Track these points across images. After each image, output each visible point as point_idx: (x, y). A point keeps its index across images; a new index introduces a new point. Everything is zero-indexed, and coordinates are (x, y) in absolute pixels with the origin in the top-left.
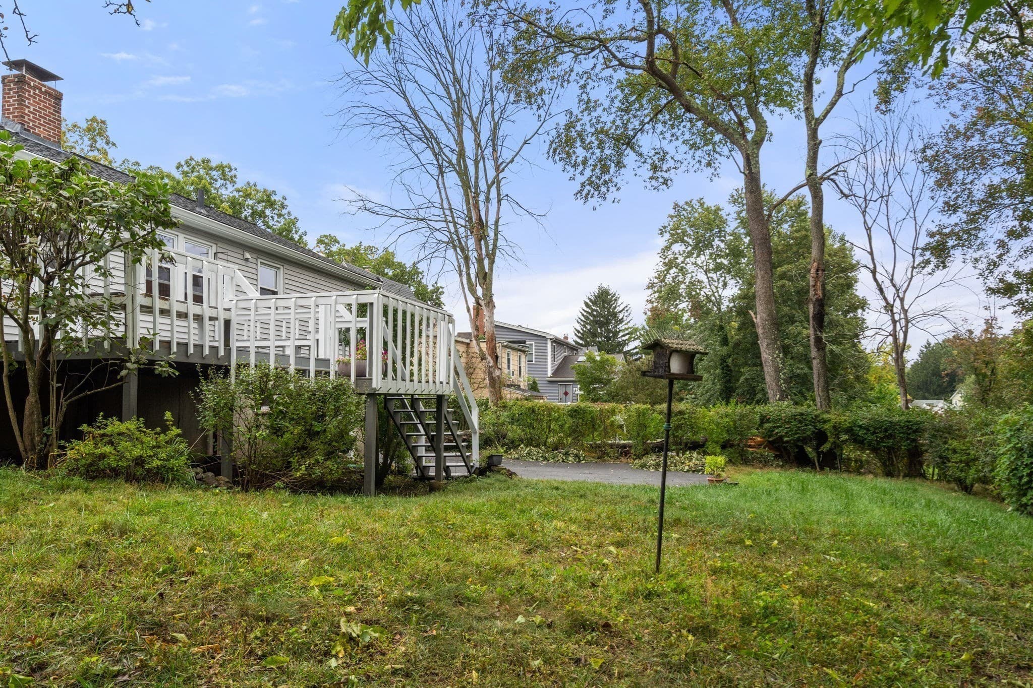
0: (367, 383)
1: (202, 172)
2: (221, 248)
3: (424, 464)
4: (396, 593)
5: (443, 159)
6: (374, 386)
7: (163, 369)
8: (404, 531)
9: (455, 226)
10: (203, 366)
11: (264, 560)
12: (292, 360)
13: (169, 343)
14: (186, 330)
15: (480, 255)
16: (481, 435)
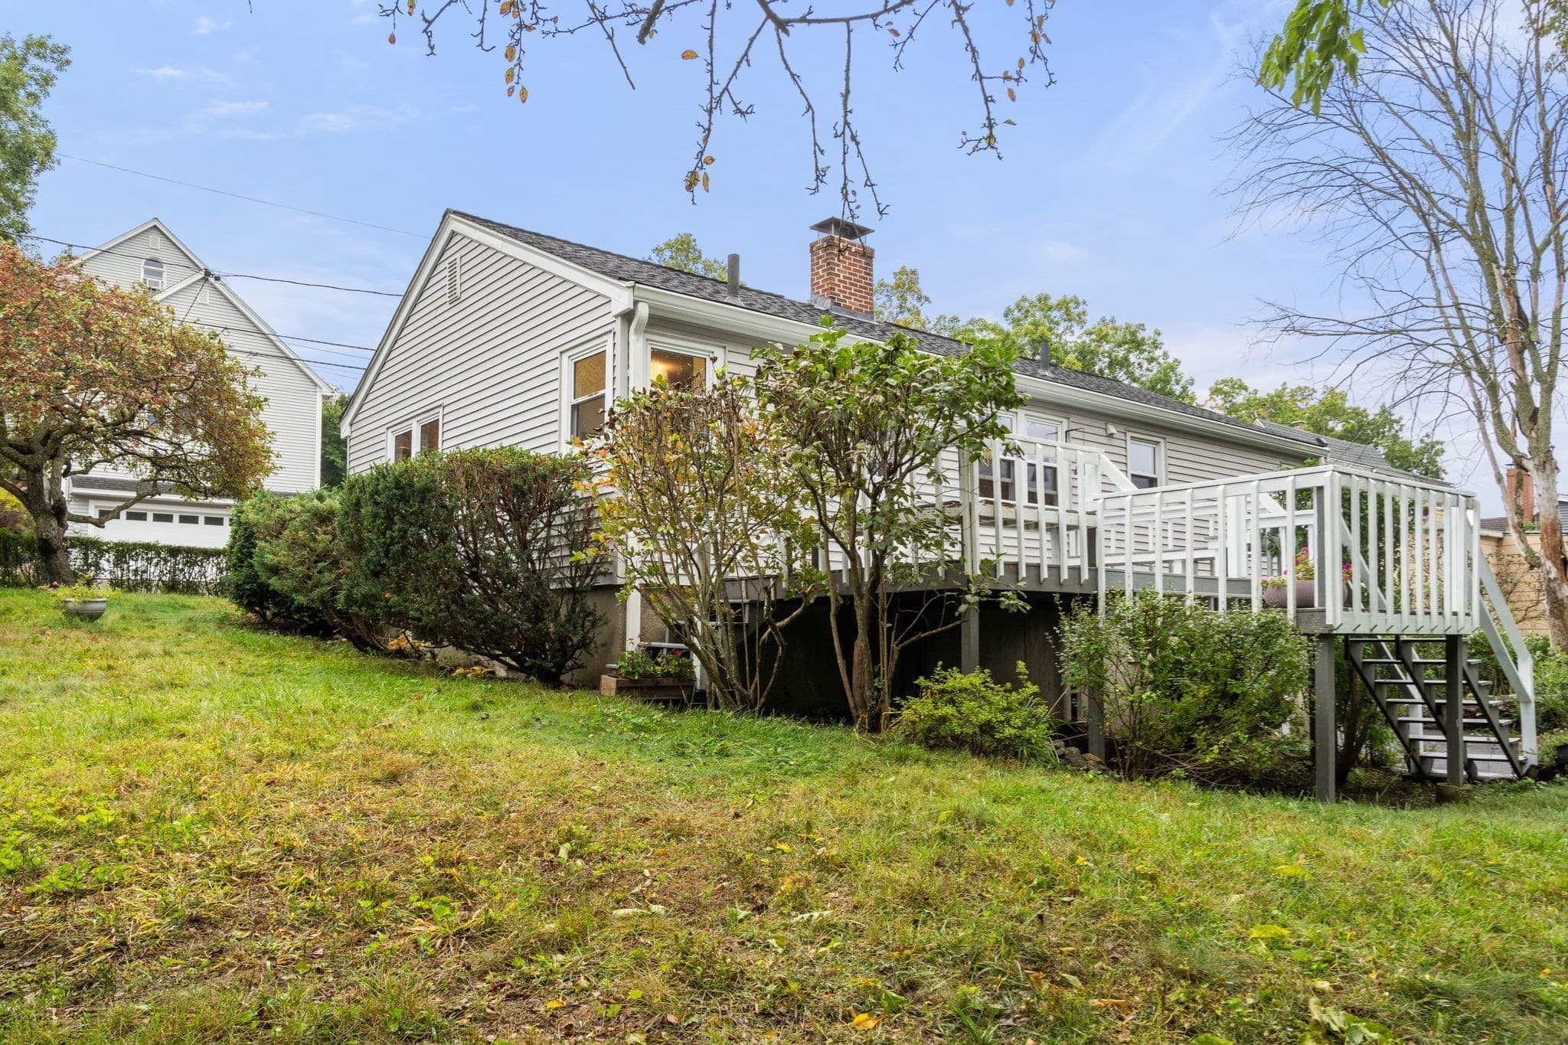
0: (1318, 616)
1: (1038, 315)
2: (1076, 421)
3: (1422, 753)
4: (1401, 973)
5: (1439, 221)
6: (1329, 621)
7: (1010, 602)
8: (1401, 868)
9: (1467, 334)
10: (1063, 596)
11: (1176, 887)
12: (1190, 585)
13: (1016, 565)
14: (1037, 545)
15: (1521, 379)
16: (1538, 705)
